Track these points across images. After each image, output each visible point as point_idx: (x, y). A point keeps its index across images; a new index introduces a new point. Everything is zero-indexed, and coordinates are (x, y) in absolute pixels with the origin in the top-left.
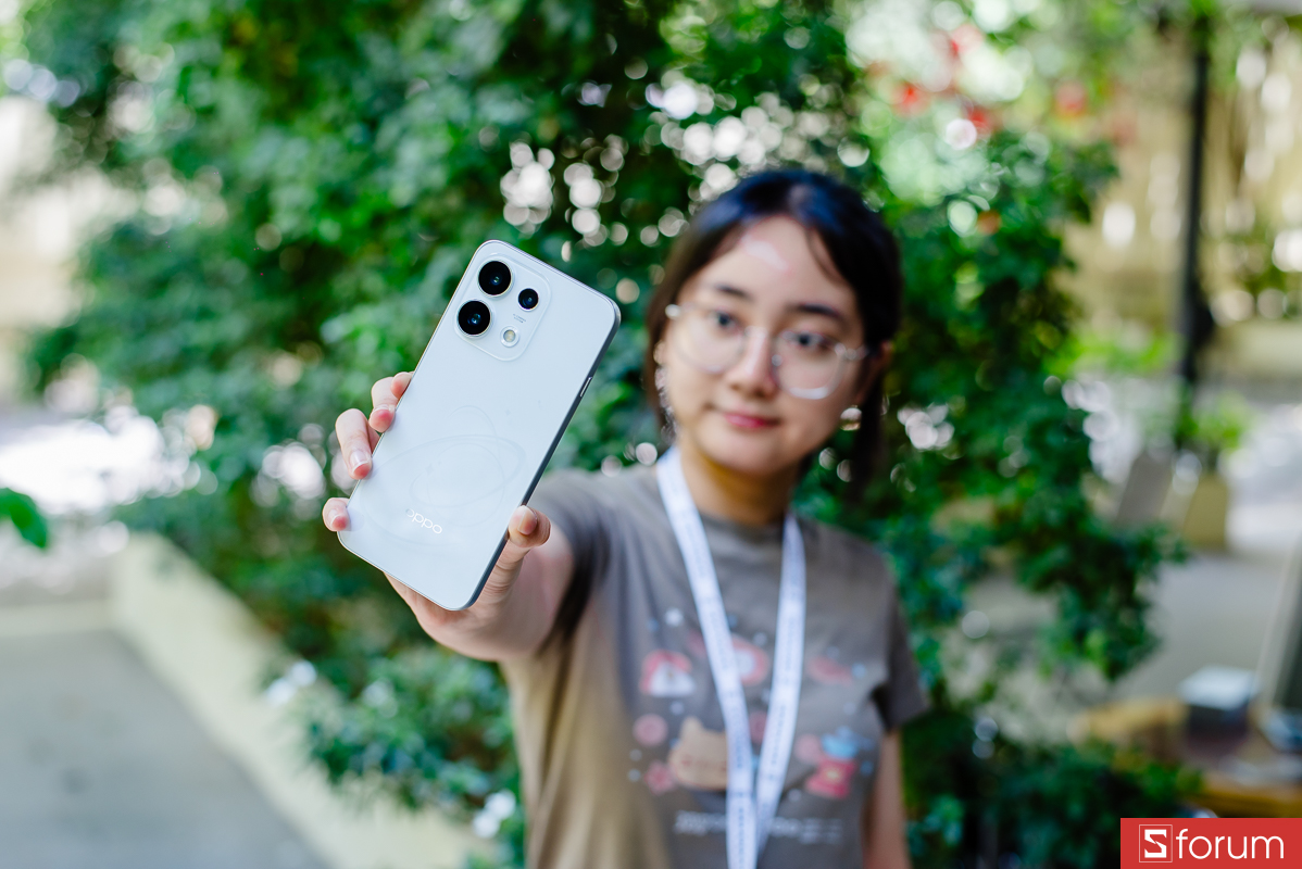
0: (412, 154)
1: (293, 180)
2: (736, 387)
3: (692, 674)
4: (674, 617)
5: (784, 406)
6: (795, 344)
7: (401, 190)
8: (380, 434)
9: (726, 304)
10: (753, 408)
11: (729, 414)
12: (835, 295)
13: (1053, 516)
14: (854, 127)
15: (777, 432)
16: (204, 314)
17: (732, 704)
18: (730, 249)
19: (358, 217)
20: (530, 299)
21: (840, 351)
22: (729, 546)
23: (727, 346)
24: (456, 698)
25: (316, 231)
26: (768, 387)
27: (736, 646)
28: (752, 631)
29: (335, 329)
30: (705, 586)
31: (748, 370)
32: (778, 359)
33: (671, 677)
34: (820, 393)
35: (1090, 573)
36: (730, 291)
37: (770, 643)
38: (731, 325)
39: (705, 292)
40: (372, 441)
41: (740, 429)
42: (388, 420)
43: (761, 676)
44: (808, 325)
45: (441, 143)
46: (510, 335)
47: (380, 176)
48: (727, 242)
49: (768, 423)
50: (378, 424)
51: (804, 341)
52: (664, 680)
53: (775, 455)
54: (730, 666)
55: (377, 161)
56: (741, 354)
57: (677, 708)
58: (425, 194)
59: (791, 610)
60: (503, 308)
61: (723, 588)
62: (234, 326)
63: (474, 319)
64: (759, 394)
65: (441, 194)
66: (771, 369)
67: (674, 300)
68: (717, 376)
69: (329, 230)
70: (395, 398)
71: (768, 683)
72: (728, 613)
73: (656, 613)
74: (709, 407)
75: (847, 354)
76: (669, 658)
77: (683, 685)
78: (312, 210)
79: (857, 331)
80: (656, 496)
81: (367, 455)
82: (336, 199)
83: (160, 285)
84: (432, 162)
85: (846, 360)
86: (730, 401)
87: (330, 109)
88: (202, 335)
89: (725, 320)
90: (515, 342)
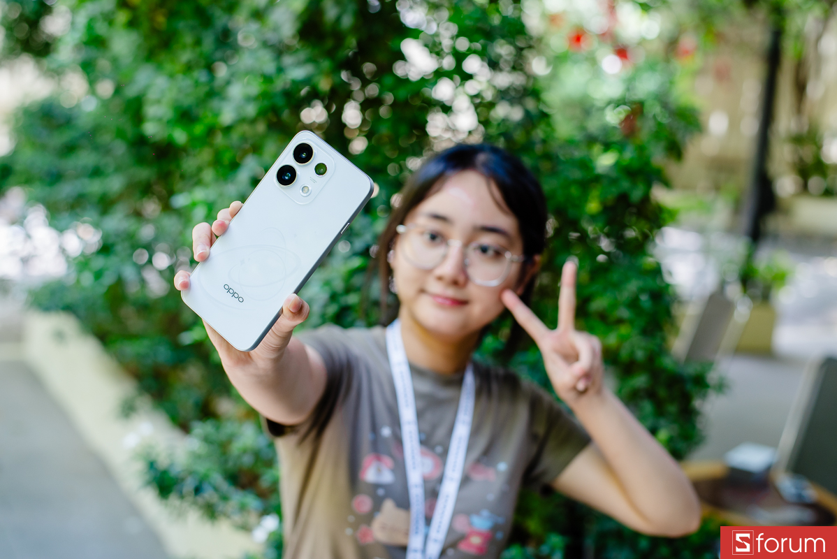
0: (236, 91)
1: (158, 102)
2: (440, 278)
3: (394, 471)
4: (386, 432)
5: (472, 291)
6: (478, 253)
7: (227, 115)
8: (217, 237)
9: (436, 226)
10: (451, 292)
11: (435, 296)
12: (505, 221)
13: (640, 355)
15: (467, 309)
16: (96, 172)
17: (416, 493)
18: (438, 191)
19: (199, 129)
20: (321, 170)
21: (508, 255)
22: (426, 387)
23: (436, 252)
24: (245, 451)
25: (170, 137)
26: (461, 279)
27: (423, 454)
28: (435, 443)
29: (180, 200)
30: (408, 413)
31: (448, 268)
32: (467, 261)
33: (379, 471)
34: (495, 283)
35: (662, 392)
36: (437, 217)
37: (444, 454)
38: (438, 240)
39: (421, 219)
40: (212, 239)
41: (441, 306)
42: (224, 228)
43: (436, 475)
44: (488, 240)
45: (255, 88)
46: (306, 189)
47: (215, 103)
48: (436, 187)
49: (461, 303)
50: (217, 229)
51: (484, 250)
52: (375, 473)
53: (464, 326)
54: (418, 466)
55: (214, 93)
56: (445, 257)
57: (381, 492)
58: (242, 120)
59: (462, 430)
60: (304, 172)
61: (420, 414)
62: (115, 184)
63: (287, 176)
64: (455, 283)
65: (253, 121)
66: (463, 268)
67: (402, 223)
68: (429, 271)
69: (180, 136)
70: (230, 218)
71: (440, 480)
72: (420, 431)
73: (375, 429)
74: (422, 291)
75: (512, 259)
76: (378, 459)
77: (387, 477)
78: (169, 122)
79: (519, 245)
80: (384, 351)
81: (208, 248)
82: (185, 116)
83: (69, 149)
84: (249, 99)
85: (512, 261)
86: (435, 287)
87: (186, 56)
88: (95, 187)
89: (434, 237)
90: (309, 193)
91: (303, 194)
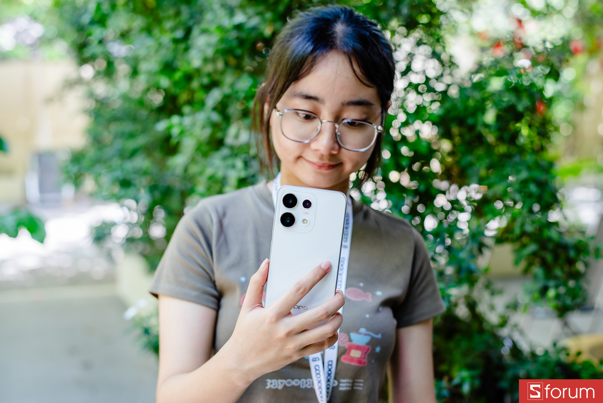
20: (307, 204)
46: (305, 221)
63: (288, 220)
90: (308, 223)
91: (304, 225)
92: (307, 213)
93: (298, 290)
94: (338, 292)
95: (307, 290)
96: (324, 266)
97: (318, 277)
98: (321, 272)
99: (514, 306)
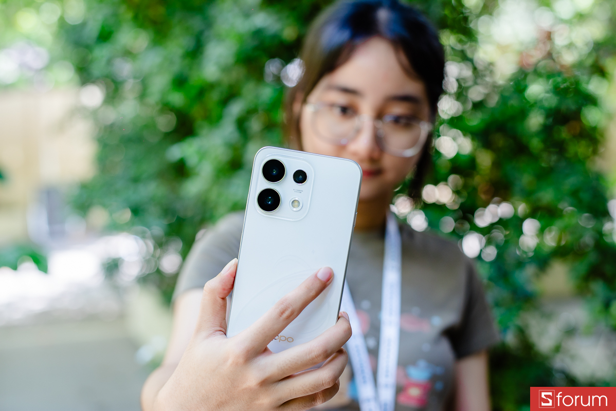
6: (392, 123)
14: (467, 47)
15: (381, 177)
20: (301, 177)
26: (377, 155)
32: (381, 133)
34: (410, 153)
38: (349, 113)
44: (399, 109)
46: (296, 203)
49: (375, 173)
60: (286, 188)
63: (269, 201)
90: (301, 205)
91: (295, 209)
92: (300, 191)
93: (282, 313)
94: (342, 317)
95: (295, 314)
96: (322, 276)
97: (313, 293)
98: (317, 285)
99: (570, 332)
